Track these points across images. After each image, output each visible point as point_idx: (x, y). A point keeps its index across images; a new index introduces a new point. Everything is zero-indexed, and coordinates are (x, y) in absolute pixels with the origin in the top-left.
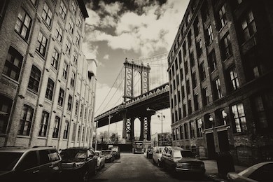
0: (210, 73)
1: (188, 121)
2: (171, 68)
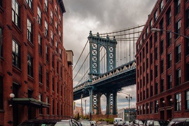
0: (167, 69)
1: (149, 102)
2: (139, 55)
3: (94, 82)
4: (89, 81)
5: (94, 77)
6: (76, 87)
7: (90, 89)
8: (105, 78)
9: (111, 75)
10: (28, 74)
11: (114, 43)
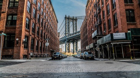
3: (67, 37)
4: (65, 37)
5: (67, 35)
6: (60, 39)
7: (65, 40)
8: (72, 36)
9: (75, 35)
10: (32, 31)
11: (76, 20)
